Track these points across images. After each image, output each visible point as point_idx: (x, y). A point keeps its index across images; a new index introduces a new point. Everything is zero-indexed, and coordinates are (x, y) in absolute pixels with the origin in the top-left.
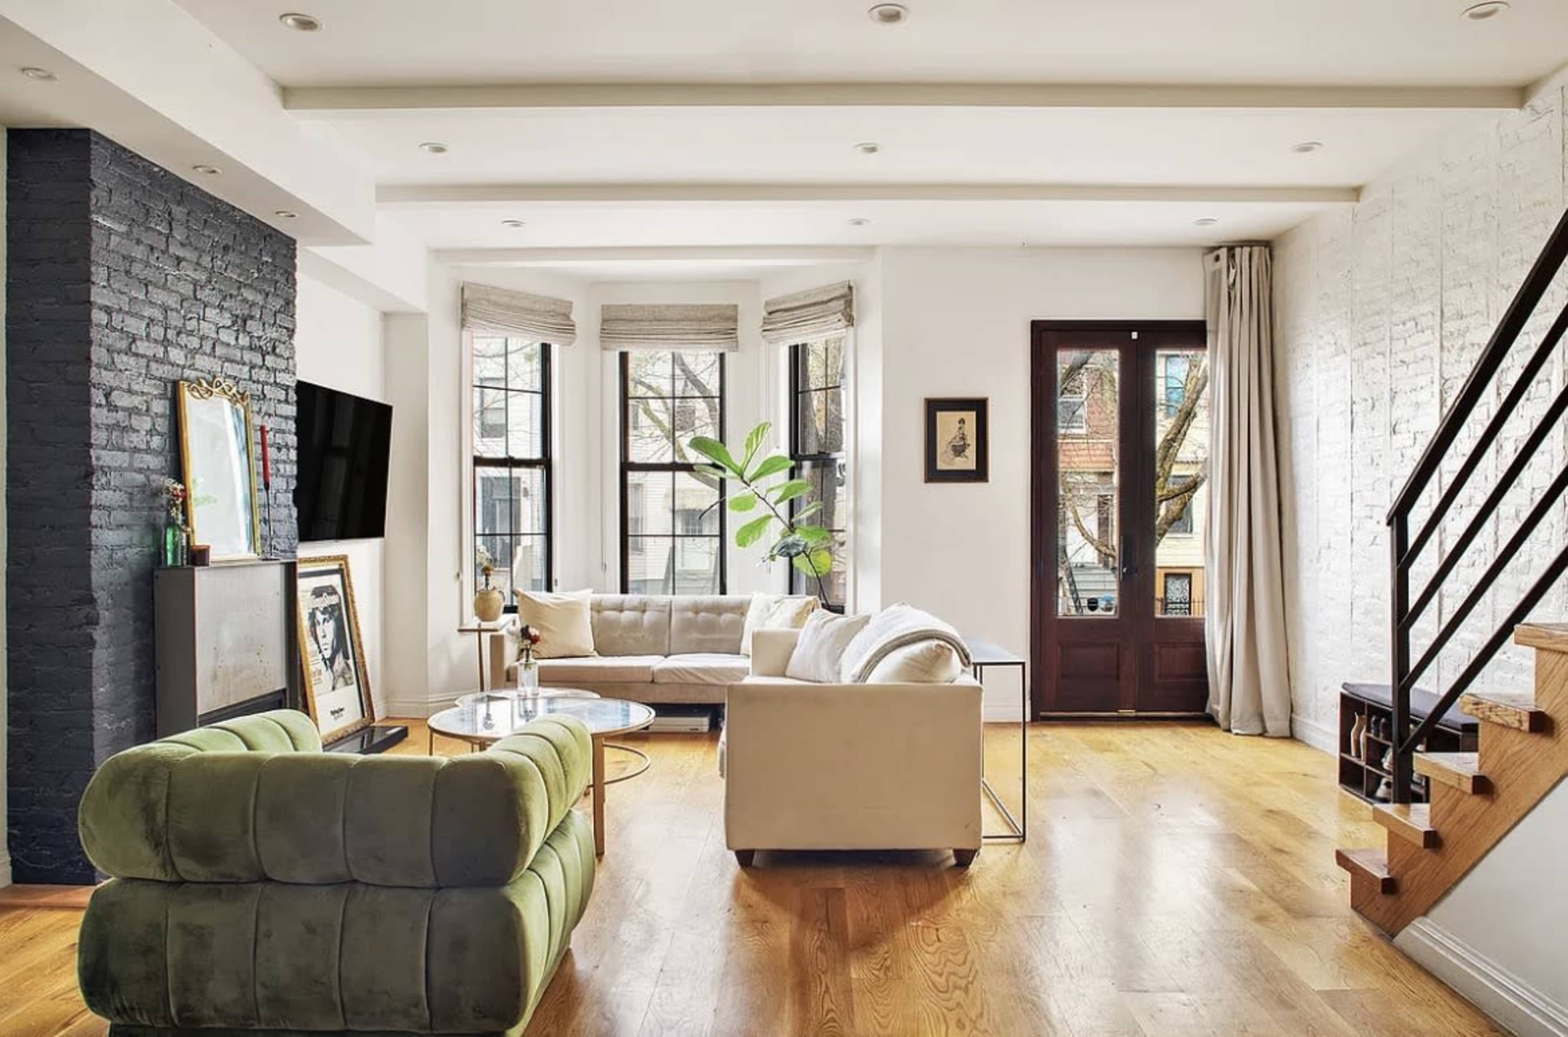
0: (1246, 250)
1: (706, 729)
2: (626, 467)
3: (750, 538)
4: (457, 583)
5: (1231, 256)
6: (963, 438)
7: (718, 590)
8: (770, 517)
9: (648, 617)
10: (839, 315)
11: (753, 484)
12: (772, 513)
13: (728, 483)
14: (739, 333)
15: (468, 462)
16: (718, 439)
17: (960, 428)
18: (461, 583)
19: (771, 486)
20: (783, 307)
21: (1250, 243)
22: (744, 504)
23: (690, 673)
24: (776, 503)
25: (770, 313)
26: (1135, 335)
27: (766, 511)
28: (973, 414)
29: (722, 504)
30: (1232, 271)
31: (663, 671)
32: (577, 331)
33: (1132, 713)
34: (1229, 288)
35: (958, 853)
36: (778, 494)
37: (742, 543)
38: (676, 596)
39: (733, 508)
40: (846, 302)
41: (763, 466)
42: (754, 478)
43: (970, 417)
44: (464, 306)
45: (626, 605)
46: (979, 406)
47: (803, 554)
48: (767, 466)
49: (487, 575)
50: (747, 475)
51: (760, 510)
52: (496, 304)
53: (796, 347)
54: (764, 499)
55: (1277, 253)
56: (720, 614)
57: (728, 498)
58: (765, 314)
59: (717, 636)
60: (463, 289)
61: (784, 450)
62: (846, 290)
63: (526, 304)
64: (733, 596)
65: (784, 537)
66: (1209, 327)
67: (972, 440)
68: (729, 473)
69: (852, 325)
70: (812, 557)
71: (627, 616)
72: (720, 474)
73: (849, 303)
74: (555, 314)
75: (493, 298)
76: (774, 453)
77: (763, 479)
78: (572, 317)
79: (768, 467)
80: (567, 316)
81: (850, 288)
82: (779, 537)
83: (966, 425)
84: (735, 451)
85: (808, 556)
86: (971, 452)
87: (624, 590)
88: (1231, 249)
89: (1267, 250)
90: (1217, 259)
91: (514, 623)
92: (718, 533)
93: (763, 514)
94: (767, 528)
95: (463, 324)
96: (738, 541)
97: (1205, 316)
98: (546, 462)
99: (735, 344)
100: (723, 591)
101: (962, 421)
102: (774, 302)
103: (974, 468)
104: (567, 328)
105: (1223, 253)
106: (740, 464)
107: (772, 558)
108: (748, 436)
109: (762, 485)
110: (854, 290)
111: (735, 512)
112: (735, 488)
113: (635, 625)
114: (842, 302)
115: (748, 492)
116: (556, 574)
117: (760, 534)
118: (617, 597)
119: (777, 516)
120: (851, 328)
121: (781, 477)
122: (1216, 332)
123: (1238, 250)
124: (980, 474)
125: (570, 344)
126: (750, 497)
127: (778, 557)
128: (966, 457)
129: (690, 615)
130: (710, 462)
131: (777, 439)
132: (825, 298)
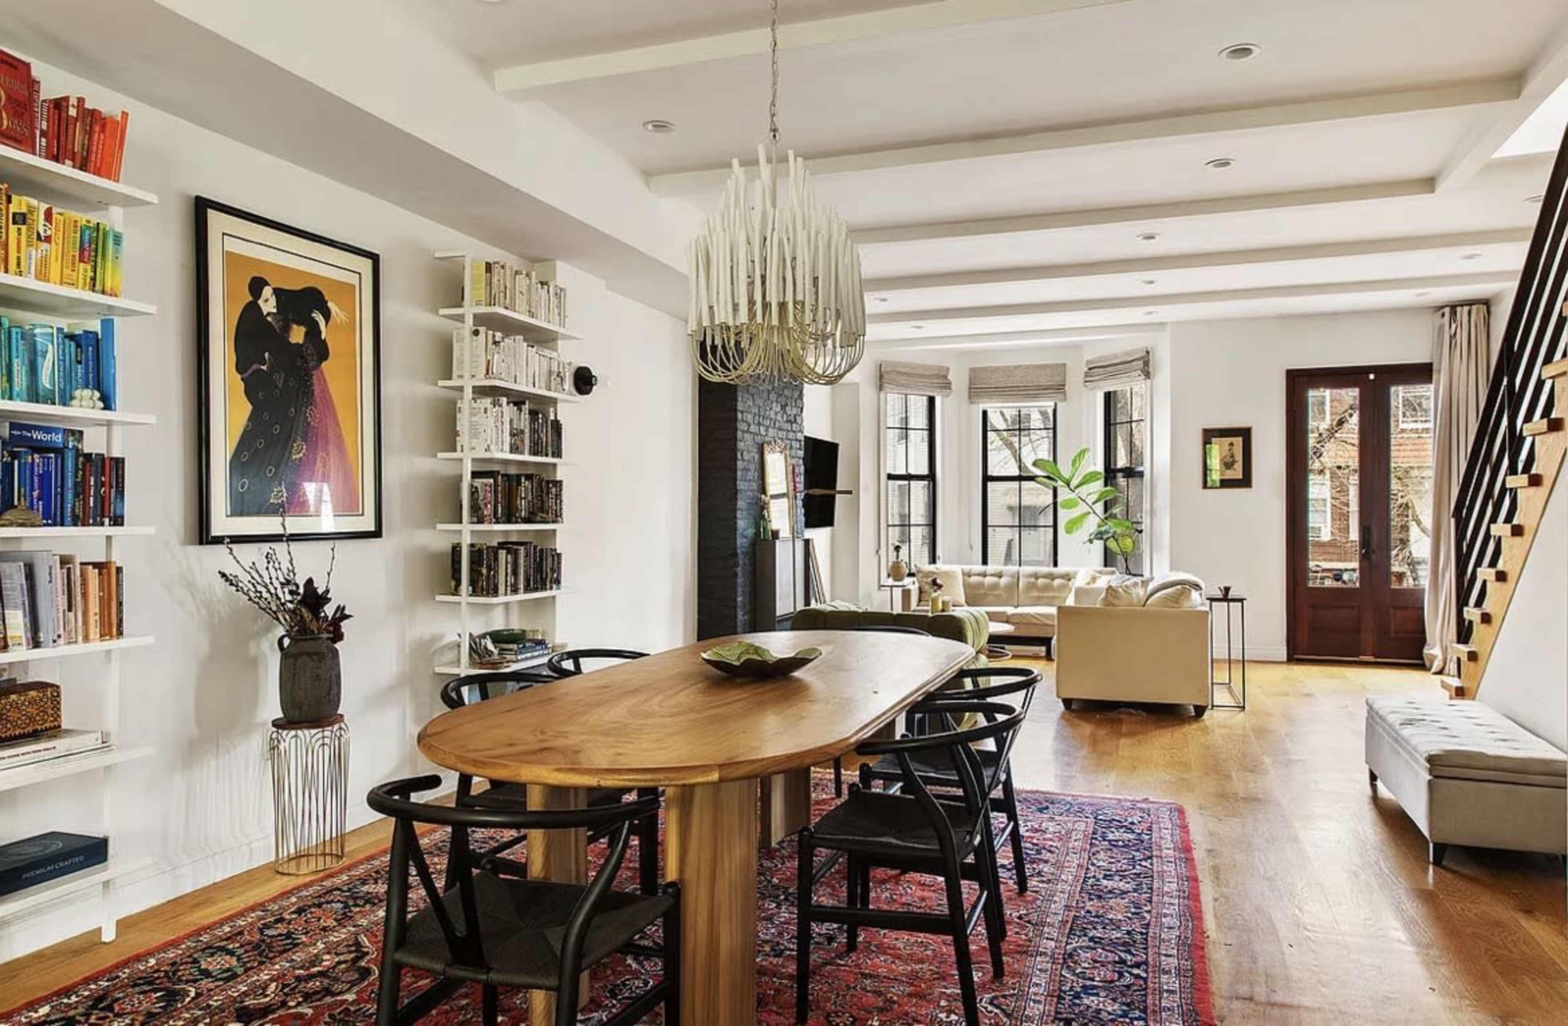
0: (1466, 308)
1: (1043, 654)
2: (987, 479)
3: (1075, 528)
4: (877, 557)
5: (1453, 313)
6: (1232, 456)
7: (1052, 564)
8: (1089, 513)
9: (1003, 581)
10: (1140, 372)
11: (1077, 491)
12: (1091, 510)
13: (1060, 491)
14: (1067, 388)
15: (883, 477)
16: (1051, 459)
17: (1230, 450)
18: (879, 557)
19: (1091, 491)
20: (1099, 365)
21: (1470, 303)
22: (1070, 504)
23: (1032, 616)
24: (1094, 503)
25: (1090, 369)
26: (1372, 377)
27: (1087, 509)
28: (1240, 439)
29: (1055, 504)
30: (1454, 326)
31: (1013, 615)
32: (953, 387)
33: (1371, 659)
34: (1451, 337)
35: (1196, 707)
36: (1095, 497)
37: (1069, 531)
38: (1023, 567)
39: (1063, 507)
40: (1144, 362)
41: (1084, 477)
42: (1076, 487)
43: (1238, 441)
44: (881, 377)
45: (988, 573)
46: (1245, 434)
47: (1112, 539)
48: (1088, 477)
49: (898, 552)
50: (1073, 485)
51: (1083, 508)
52: (899, 373)
53: (1109, 393)
54: (1084, 501)
55: (1493, 309)
56: (1053, 579)
57: (1060, 499)
58: (1086, 369)
59: (1051, 594)
60: (881, 366)
61: (1100, 467)
62: (1144, 353)
63: (920, 371)
64: (1061, 569)
65: (1099, 526)
66: (1435, 367)
67: (1239, 457)
68: (1060, 483)
69: (1149, 378)
70: (1120, 541)
71: (989, 580)
72: (1054, 483)
73: (1146, 363)
74: (938, 376)
75: (899, 369)
76: (1092, 469)
77: (1084, 487)
78: (949, 378)
79: (1088, 479)
80: (945, 377)
81: (1148, 352)
82: (1095, 528)
83: (1235, 447)
84: (1064, 469)
85: (1116, 540)
86: (1239, 466)
87: (985, 562)
88: (1453, 308)
89: (1485, 307)
90: (1443, 315)
91: (914, 583)
92: (1052, 524)
93: (1085, 511)
94: (1087, 521)
95: (881, 388)
96: (1066, 529)
97: (1432, 358)
98: (931, 477)
99: (1063, 397)
100: (1055, 564)
101: (1231, 444)
102: (1092, 362)
103: (1241, 477)
104: (946, 386)
105: (1447, 310)
106: (1067, 477)
107: (1091, 541)
108: (1073, 458)
109: (1084, 490)
110: (1151, 354)
111: (1065, 510)
112: (1064, 494)
113: (995, 586)
114: (1141, 362)
115: (1073, 496)
116: (939, 552)
117: (1081, 526)
118: (980, 568)
119: (1094, 512)
120: (1148, 381)
121: (1098, 486)
122: (1439, 372)
123: (1459, 309)
124: (1245, 482)
125: (948, 396)
126: (1075, 499)
127: (1095, 541)
128: (1235, 469)
129: (1033, 580)
130: (1045, 474)
131: (1094, 458)
132: (1131, 359)
